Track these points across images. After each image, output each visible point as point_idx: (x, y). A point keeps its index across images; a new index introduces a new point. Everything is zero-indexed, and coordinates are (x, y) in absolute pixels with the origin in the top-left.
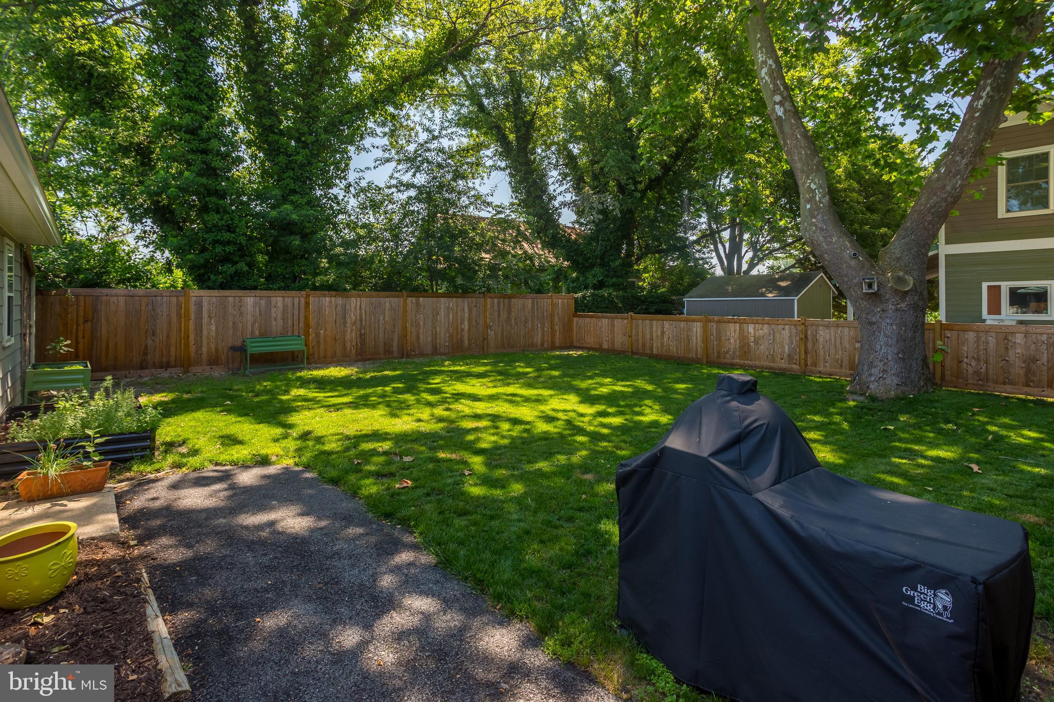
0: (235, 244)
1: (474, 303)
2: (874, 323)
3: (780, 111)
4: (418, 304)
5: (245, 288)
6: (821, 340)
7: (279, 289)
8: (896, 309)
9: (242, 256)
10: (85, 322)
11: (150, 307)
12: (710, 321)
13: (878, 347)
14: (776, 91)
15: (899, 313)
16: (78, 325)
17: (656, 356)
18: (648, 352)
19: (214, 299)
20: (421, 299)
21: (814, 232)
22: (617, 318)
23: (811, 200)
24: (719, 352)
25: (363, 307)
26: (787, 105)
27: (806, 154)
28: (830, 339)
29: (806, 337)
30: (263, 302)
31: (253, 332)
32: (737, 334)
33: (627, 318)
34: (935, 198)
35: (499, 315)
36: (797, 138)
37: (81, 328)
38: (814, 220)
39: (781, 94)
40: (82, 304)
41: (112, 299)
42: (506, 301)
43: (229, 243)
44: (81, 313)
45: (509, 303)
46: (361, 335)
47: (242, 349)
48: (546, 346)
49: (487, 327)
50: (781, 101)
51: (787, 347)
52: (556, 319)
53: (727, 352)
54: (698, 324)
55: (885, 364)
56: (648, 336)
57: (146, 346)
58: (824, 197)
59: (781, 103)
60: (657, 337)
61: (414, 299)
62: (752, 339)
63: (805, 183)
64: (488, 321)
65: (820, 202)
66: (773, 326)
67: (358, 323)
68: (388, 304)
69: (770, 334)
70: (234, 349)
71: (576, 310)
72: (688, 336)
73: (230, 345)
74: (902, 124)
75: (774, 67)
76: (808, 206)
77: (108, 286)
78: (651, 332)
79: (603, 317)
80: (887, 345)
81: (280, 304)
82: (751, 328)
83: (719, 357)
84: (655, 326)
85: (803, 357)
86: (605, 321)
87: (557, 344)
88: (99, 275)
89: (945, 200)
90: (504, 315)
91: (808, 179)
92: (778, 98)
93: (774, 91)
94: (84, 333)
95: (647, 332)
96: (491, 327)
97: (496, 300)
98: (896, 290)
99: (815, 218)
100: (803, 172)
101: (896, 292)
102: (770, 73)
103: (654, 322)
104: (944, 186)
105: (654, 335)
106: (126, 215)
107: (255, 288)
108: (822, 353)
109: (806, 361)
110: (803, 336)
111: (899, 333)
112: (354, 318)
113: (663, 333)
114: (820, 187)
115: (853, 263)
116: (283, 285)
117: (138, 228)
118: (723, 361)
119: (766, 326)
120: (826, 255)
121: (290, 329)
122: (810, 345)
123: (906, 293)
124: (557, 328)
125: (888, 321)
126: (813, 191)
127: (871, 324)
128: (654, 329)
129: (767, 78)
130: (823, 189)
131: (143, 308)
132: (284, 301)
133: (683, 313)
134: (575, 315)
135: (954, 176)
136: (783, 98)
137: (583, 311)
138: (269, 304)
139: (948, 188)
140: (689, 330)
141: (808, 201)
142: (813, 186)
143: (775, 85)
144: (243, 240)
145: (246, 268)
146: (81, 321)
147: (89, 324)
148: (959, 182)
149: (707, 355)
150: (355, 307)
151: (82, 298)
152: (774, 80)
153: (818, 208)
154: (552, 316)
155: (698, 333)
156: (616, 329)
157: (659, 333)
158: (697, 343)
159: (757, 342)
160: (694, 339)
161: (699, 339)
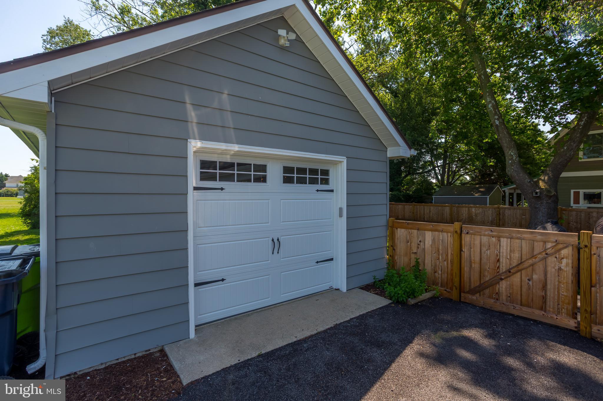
2: (537, 208)
3: (497, 122)
6: (507, 215)
8: (547, 203)
12: (454, 206)
13: (539, 217)
14: (496, 114)
21: (513, 172)
22: (406, 205)
23: (512, 159)
26: (501, 120)
27: (509, 140)
28: (511, 214)
29: (500, 213)
32: (467, 212)
33: (412, 205)
34: (562, 159)
36: (505, 134)
38: (512, 167)
39: (498, 115)
50: (498, 118)
51: (490, 218)
54: (448, 208)
56: (423, 213)
58: (517, 158)
59: (498, 119)
62: (474, 214)
63: (508, 152)
65: (515, 160)
66: (484, 209)
69: (482, 212)
72: (442, 213)
74: (544, 125)
75: (494, 104)
76: (510, 162)
78: (424, 211)
79: (399, 204)
82: (473, 210)
85: (498, 221)
86: (400, 206)
89: (566, 160)
91: (510, 150)
92: (496, 117)
93: (495, 114)
95: (422, 211)
98: (547, 195)
99: (513, 166)
100: (507, 147)
101: (547, 196)
102: (493, 106)
103: (426, 207)
104: (566, 154)
105: (426, 212)
108: (507, 220)
109: (499, 223)
110: (498, 213)
113: (430, 211)
114: (515, 154)
115: (529, 184)
119: (481, 209)
120: (517, 181)
122: (501, 217)
123: (551, 196)
125: (543, 207)
126: (512, 156)
127: (536, 208)
128: (426, 210)
129: (491, 108)
130: (516, 155)
133: (432, 203)
135: (570, 151)
136: (499, 117)
139: (568, 155)
140: (443, 210)
141: (510, 160)
142: (512, 154)
143: (495, 111)
148: (572, 153)
152: (494, 109)
153: (515, 162)
155: (448, 212)
156: (406, 210)
157: (428, 211)
158: (447, 216)
159: (476, 215)
160: (446, 214)
161: (448, 214)
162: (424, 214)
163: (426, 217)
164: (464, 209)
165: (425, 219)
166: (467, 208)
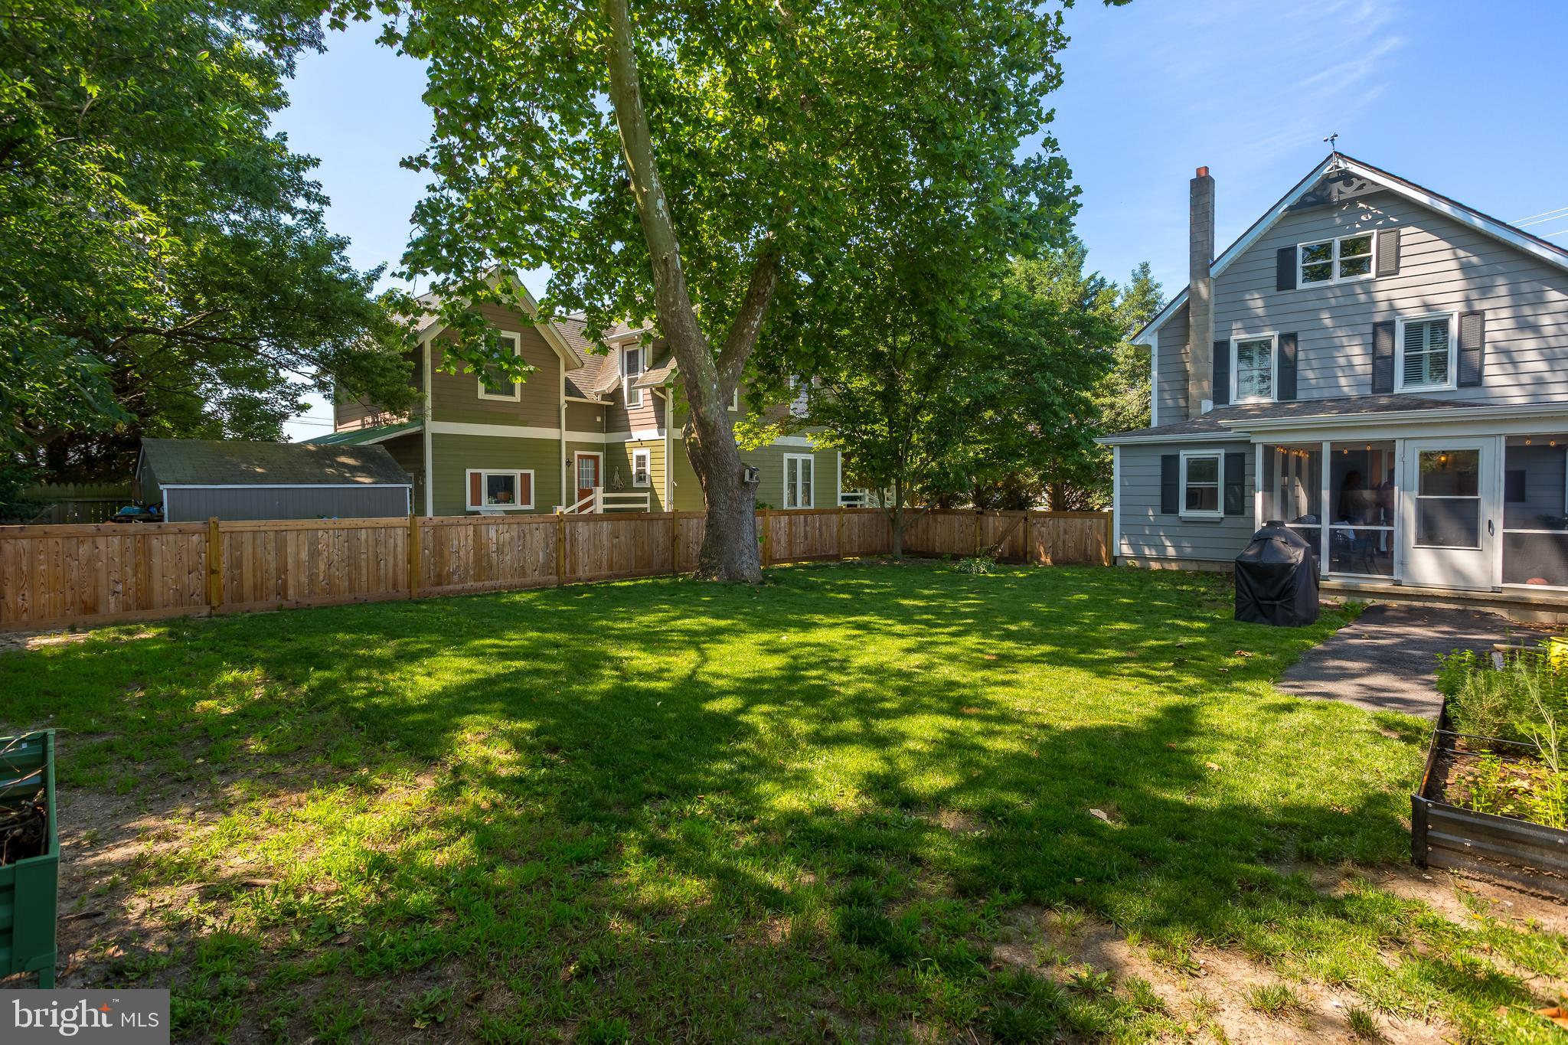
6: (580, 539)
28: (589, 537)
29: (565, 537)
85: (562, 562)
108: (581, 554)
109: (565, 567)
110: (562, 536)
155: (399, 549)
156: (156, 560)
157: (304, 555)
158: (395, 565)
159: (500, 551)
160: (391, 559)
161: (400, 557)
162: (283, 570)
163: (291, 582)
164: (462, 531)
165: (291, 592)
166: (471, 528)
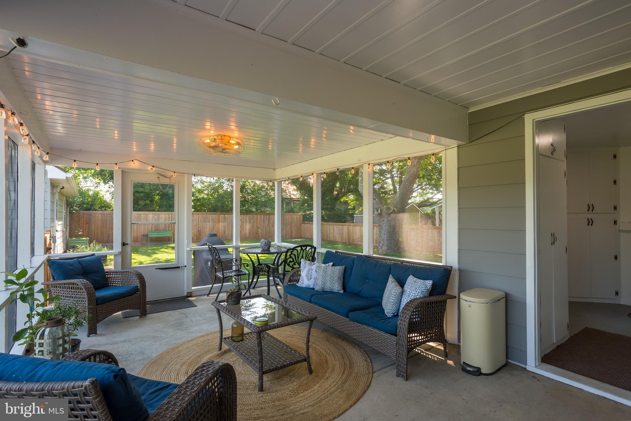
0: (144, 192)
1: (252, 217)
2: (381, 226)
4: (225, 218)
5: (149, 211)
7: (164, 211)
9: (148, 197)
10: (86, 224)
11: (111, 218)
12: (350, 226)
13: (382, 235)
15: (388, 221)
16: (83, 225)
17: (332, 241)
18: (329, 239)
19: (136, 215)
20: (226, 215)
24: (353, 240)
25: (200, 218)
30: (156, 216)
31: (152, 229)
32: (359, 231)
35: (264, 222)
37: (85, 226)
40: (85, 217)
41: (96, 215)
42: (268, 216)
43: (142, 192)
44: (85, 221)
45: (269, 217)
46: (199, 231)
47: (147, 236)
48: (288, 237)
49: (258, 228)
52: (293, 224)
53: (356, 239)
55: (383, 242)
57: (109, 234)
60: (332, 232)
61: (223, 216)
64: (259, 225)
67: (198, 225)
68: (211, 218)
70: (144, 236)
71: (304, 220)
72: (342, 232)
73: (142, 234)
77: (95, 210)
78: (330, 230)
80: (384, 234)
81: (163, 217)
83: (353, 242)
84: (331, 228)
87: (294, 236)
88: (92, 205)
89: (411, 176)
90: (266, 223)
94: (86, 228)
95: (328, 230)
96: (260, 228)
97: (262, 216)
98: (386, 212)
104: (411, 171)
106: (102, 181)
107: (154, 211)
111: (388, 229)
112: (195, 224)
113: (334, 231)
116: (166, 209)
117: (107, 185)
118: (354, 243)
121: (167, 228)
123: (390, 214)
124: (293, 229)
125: (385, 225)
128: (331, 229)
131: (108, 219)
132: (165, 216)
134: (303, 223)
135: (413, 167)
137: (307, 221)
138: (158, 217)
139: (412, 172)
140: (343, 229)
144: (147, 191)
145: (149, 203)
146: (85, 224)
147: (88, 224)
148: (415, 169)
149: (349, 241)
150: (196, 219)
151: (85, 215)
154: (291, 223)
